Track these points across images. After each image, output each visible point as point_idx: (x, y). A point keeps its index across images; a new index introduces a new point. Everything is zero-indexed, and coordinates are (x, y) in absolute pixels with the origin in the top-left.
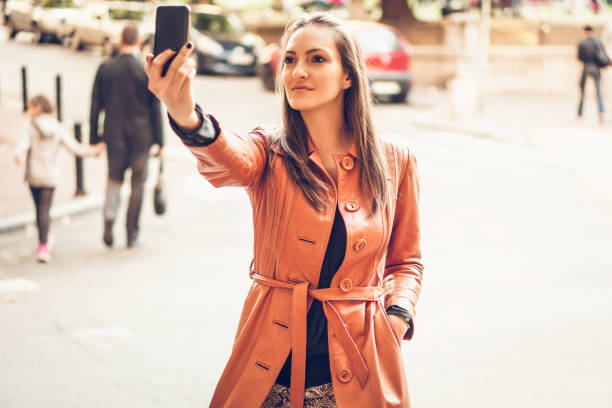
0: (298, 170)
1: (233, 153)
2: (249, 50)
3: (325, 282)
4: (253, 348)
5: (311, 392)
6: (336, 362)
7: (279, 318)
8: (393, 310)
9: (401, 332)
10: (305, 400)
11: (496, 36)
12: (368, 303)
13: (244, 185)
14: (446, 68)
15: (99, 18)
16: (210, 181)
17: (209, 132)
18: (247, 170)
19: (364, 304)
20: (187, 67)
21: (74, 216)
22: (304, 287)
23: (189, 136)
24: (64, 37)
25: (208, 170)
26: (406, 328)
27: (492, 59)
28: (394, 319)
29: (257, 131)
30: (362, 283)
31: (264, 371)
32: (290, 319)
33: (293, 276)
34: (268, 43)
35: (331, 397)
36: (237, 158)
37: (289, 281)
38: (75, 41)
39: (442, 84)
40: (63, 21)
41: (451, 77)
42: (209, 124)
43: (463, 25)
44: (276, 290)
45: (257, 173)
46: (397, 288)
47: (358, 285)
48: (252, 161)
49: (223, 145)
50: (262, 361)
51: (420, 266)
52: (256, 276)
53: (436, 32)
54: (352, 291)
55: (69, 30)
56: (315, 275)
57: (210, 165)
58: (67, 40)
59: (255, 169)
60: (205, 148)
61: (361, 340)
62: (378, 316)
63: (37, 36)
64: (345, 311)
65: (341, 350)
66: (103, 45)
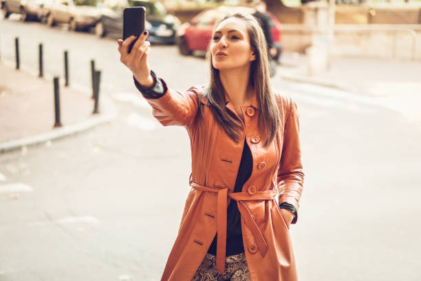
0: (220, 115)
1: (175, 104)
2: (169, 26)
3: (238, 188)
4: (192, 231)
5: (231, 259)
6: (247, 240)
7: (209, 212)
8: (284, 205)
9: (289, 220)
10: (227, 264)
11: (339, 17)
12: (267, 201)
13: (184, 124)
14: (305, 40)
15: (66, 4)
16: (161, 122)
17: (160, 89)
18: (185, 115)
19: (264, 202)
20: (144, 47)
21: (54, 140)
22: (225, 191)
23: (147, 92)
24: (42, 16)
25: (159, 114)
26: (292, 217)
27: (336, 33)
28: (284, 211)
29: (192, 89)
30: (262, 189)
31: (199, 246)
32: (216, 212)
33: (217, 184)
34: (183, 22)
35: (244, 262)
36: (178, 107)
37: (215, 187)
38: (50, 20)
39: (303, 50)
40: (42, 6)
41: (309, 46)
42: (160, 84)
43: (316, 10)
44: (206, 193)
45: (192, 117)
46: (287, 190)
47: (259, 190)
48: (188, 109)
49: (169, 98)
50: (197, 239)
51: (301, 174)
52: (193, 184)
53: (298, 15)
54: (256, 194)
55: (46, 12)
56: (232, 184)
57: (160, 111)
58: (44, 19)
59: (190, 115)
60: (157, 100)
61: (263, 225)
62: (274, 210)
63: (24, 17)
64: (251, 206)
65: (250, 232)
66: (69, 22)
